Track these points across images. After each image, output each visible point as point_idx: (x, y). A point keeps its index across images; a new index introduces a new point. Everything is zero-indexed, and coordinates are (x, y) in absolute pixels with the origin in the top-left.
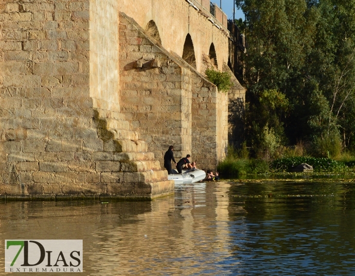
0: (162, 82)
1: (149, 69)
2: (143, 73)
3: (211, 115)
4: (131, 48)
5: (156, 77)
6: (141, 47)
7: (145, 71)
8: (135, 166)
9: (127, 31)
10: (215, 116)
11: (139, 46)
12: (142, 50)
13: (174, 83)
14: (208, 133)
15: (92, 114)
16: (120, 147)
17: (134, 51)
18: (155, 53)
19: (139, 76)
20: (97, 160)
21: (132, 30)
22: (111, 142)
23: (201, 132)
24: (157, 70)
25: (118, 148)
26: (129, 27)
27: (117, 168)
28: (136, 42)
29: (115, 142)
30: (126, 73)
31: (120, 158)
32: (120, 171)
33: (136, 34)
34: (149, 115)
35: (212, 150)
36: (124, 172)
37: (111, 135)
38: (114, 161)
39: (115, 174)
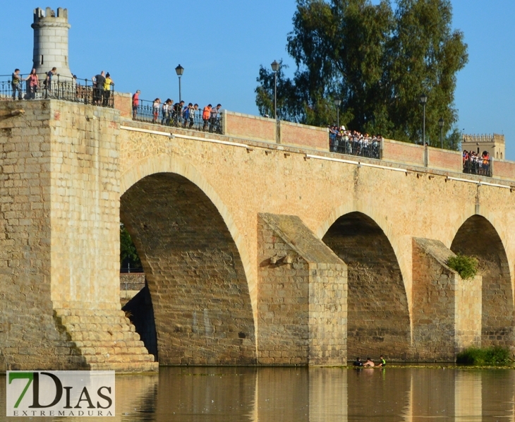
0: (293, 277)
1: (282, 265)
2: (277, 268)
3: (450, 303)
4: (267, 246)
5: (288, 272)
6: (275, 244)
7: (278, 266)
8: (80, 351)
9: (263, 231)
10: (454, 303)
11: (274, 243)
12: (276, 247)
13: (302, 277)
14: (447, 321)
15: (52, 312)
16: (71, 337)
17: (270, 248)
18: (287, 250)
19: (273, 271)
20: (56, 346)
21: (268, 230)
22: (64, 333)
23: (440, 320)
24: (289, 266)
25: (69, 337)
26: (265, 227)
27: (68, 353)
28: (271, 241)
29: (67, 333)
30: (263, 268)
31: (70, 345)
32: (70, 355)
33: (271, 233)
34: (282, 306)
35: (451, 338)
36: (73, 355)
37: (64, 328)
38: (66, 347)
39: (67, 357)
